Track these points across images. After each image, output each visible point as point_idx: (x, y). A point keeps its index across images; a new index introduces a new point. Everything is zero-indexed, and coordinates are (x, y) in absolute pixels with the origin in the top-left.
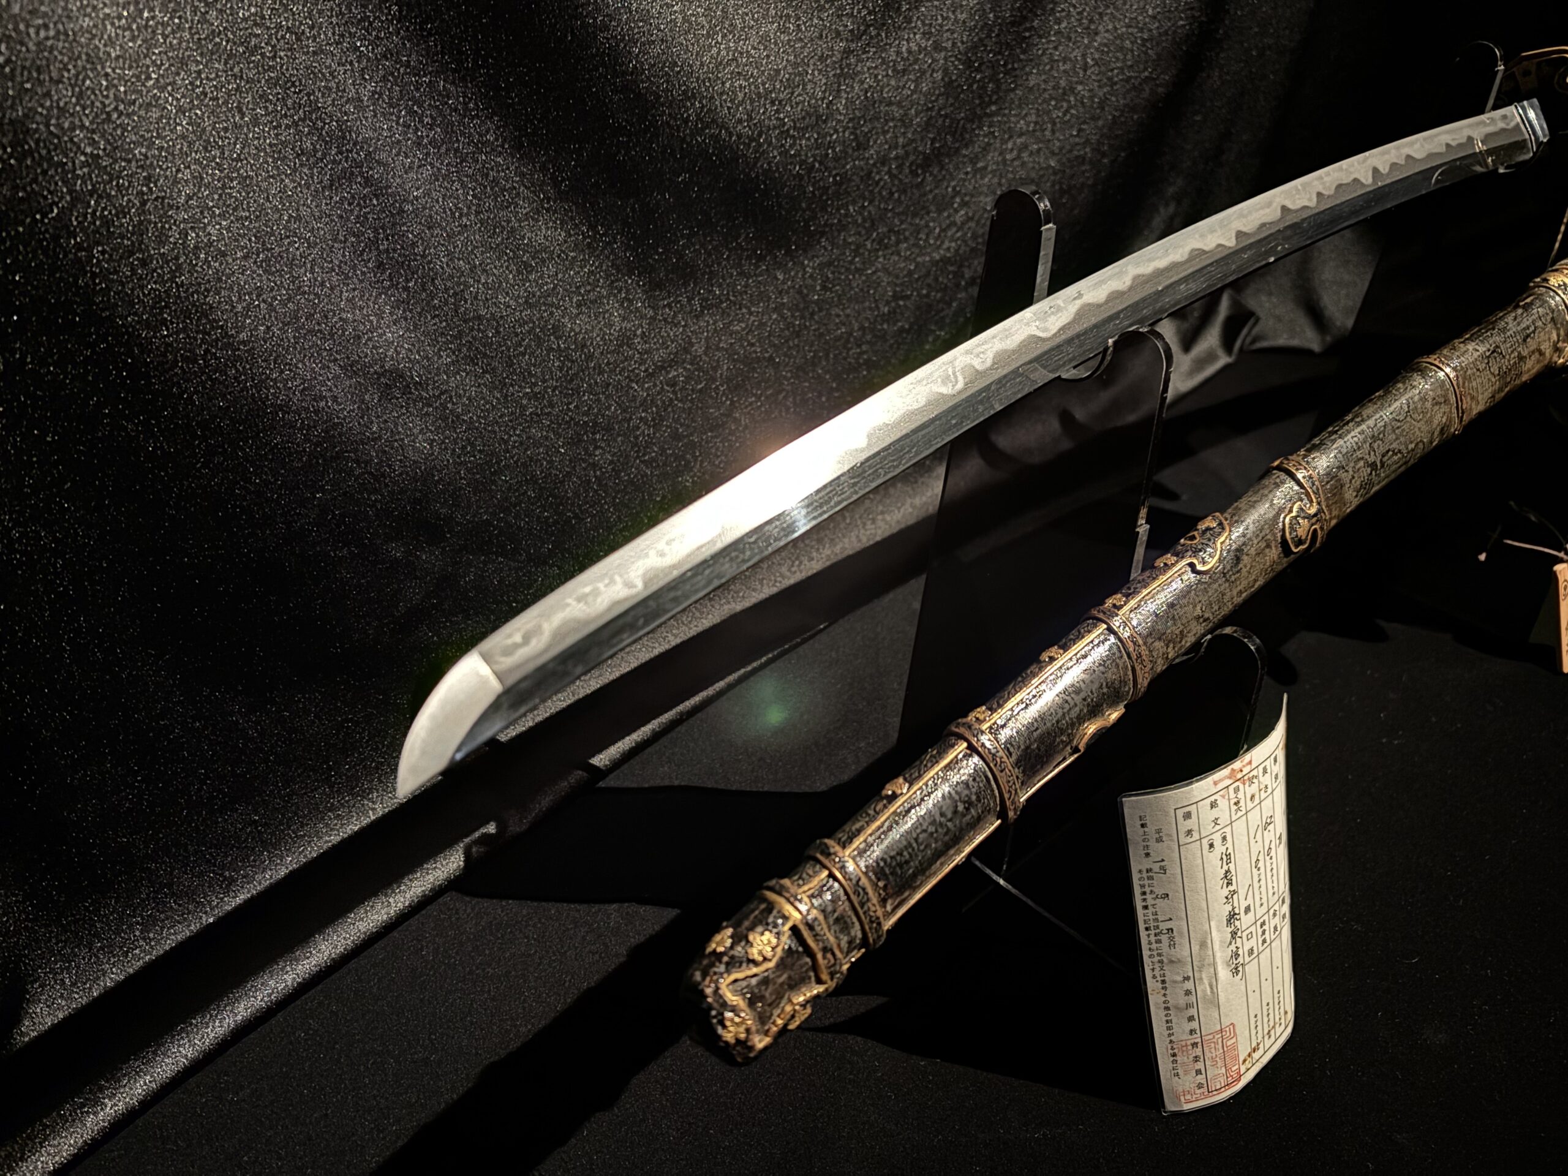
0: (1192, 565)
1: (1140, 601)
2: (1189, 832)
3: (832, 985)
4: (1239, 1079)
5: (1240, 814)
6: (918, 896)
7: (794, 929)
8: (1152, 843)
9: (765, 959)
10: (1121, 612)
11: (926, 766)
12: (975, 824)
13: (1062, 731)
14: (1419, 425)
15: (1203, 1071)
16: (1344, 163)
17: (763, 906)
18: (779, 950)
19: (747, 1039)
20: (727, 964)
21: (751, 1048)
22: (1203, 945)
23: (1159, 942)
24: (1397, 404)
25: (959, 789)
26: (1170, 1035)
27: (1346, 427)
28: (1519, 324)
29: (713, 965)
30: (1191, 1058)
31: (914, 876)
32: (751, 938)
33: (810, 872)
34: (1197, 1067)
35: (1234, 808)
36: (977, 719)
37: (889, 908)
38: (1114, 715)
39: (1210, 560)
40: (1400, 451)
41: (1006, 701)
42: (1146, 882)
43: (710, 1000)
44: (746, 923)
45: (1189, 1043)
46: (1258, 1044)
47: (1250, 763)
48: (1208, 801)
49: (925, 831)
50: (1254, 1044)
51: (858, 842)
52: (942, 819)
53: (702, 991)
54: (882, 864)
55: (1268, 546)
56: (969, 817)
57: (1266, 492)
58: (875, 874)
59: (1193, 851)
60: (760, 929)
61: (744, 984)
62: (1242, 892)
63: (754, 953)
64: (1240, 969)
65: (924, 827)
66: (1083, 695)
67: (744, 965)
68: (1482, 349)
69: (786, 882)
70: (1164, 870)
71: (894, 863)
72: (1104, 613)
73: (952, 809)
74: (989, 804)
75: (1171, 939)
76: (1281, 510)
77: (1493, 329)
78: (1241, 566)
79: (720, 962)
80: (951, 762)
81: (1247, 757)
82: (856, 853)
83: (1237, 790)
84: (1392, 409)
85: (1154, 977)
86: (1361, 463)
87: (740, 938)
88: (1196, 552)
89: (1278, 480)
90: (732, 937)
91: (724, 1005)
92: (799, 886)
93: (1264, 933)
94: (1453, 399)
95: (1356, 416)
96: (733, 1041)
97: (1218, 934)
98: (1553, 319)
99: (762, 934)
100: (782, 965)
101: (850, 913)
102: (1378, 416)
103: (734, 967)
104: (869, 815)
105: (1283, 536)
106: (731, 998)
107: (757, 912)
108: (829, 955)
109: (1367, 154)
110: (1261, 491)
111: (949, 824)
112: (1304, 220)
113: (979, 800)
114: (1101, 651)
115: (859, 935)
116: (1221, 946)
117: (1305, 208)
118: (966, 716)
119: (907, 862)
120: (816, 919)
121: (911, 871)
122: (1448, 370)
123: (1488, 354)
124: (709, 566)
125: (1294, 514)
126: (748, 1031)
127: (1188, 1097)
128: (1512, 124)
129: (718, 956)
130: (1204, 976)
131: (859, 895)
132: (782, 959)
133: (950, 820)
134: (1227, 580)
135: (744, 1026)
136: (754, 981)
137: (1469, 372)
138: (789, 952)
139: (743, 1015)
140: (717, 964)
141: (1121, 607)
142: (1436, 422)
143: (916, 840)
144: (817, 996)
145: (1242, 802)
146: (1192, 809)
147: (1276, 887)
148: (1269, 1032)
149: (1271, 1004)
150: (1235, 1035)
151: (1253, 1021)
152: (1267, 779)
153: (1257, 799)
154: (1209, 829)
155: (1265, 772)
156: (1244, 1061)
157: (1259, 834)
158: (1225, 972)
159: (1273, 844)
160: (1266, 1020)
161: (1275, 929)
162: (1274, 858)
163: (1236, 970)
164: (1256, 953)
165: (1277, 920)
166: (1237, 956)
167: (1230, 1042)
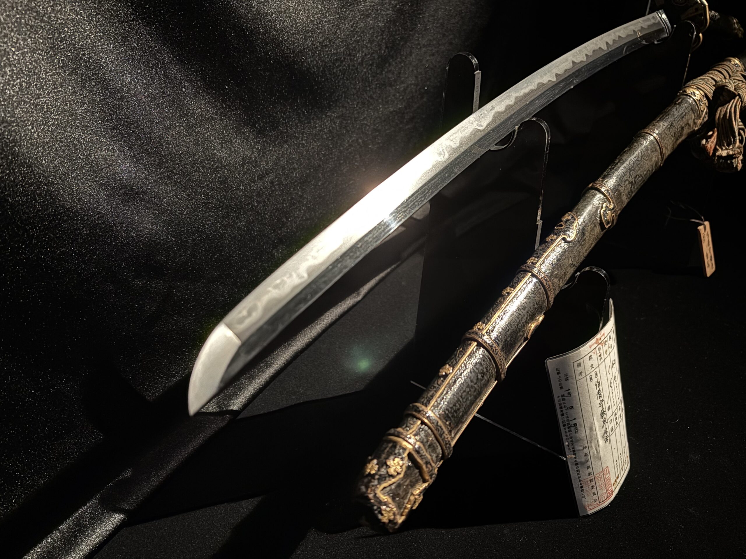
0: (564, 239)
1: (544, 259)
2: (581, 373)
3: (431, 481)
4: (612, 494)
5: (602, 361)
6: (465, 426)
7: (410, 456)
8: (563, 382)
9: (398, 474)
10: (537, 266)
11: (458, 357)
12: (486, 385)
13: (520, 330)
14: (647, 162)
15: (596, 493)
16: (594, 40)
17: (390, 445)
18: (404, 467)
19: (394, 519)
20: (378, 479)
21: (396, 524)
22: (591, 429)
23: (570, 431)
24: (636, 153)
25: (477, 366)
26: (579, 477)
27: (617, 166)
28: (679, 112)
29: (370, 482)
30: (590, 487)
31: (463, 416)
32: (388, 463)
33: (412, 422)
34: (593, 491)
35: (599, 358)
36: (479, 329)
37: (453, 435)
38: (541, 319)
39: (572, 234)
40: (641, 176)
41: (491, 318)
42: (562, 402)
43: (372, 501)
44: (383, 456)
45: (588, 480)
46: (618, 475)
47: (604, 335)
48: (588, 357)
49: (464, 391)
50: (617, 475)
51: (432, 403)
52: (472, 384)
53: (368, 497)
54: (447, 412)
55: (595, 226)
56: (484, 381)
57: (589, 200)
58: (445, 418)
59: (582, 382)
60: (392, 457)
61: (388, 489)
62: (606, 400)
63: (392, 471)
64: (608, 438)
65: (464, 389)
66: (527, 310)
67: (387, 479)
68: (666, 124)
69: (400, 429)
70: (570, 394)
71: (453, 411)
72: (529, 267)
73: (476, 378)
74: (492, 372)
75: (576, 429)
76: (597, 208)
77: (669, 115)
78: (585, 237)
79: (374, 479)
80: (471, 353)
81: (602, 332)
82: (433, 408)
83: (600, 349)
84: (635, 155)
85: (569, 449)
86: (627, 182)
87: (383, 464)
88: (565, 233)
89: (593, 194)
90: (377, 464)
91: (381, 503)
92: (407, 430)
93: (616, 419)
94: (658, 149)
95: (620, 160)
96: (387, 521)
97: (597, 424)
98: (692, 109)
99: (394, 460)
100: (406, 475)
101: (435, 441)
102: (630, 159)
103: (382, 480)
104: (435, 387)
105: (601, 220)
106: (384, 498)
107: (388, 449)
108: (429, 466)
109: (602, 35)
110: (587, 200)
111: (476, 386)
112: (582, 68)
113: (487, 371)
114: (530, 287)
115: (441, 451)
116: (599, 429)
117: (582, 61)
118: (472, 328)
119: (459, 409)
120: (419, 447)
121: (461, 414)
122: (655, 135)
123: (669, 126)
124: (340, 262)
125: (604, 209)
126: (394, 514)
127: (590, 507)
128: (657, 21)
129: (373, 476)
130: (593, 445)
131: (439, 430)
132: (406, 472)
133: (476, 384)
134: (581, 245)
135: (392, 512)
136: (393, 487)
137: (663, 136)
138: (408, 467)
139: (390, 506)
140: (373, 480)
141: (536, 263)
142: (653, 160)
143: (461, 396)
144: (425, 489)
145: (602, 355)
146: (581, 361)
147: (619, 395)
148: (622, 468)
149: (622, 454)
150: (609, 472)
151: (616, 464)
152: (611, 341)
153: (608, 352)
154: (589, 371)
155: (610, 338)
156: (614, 484)
157: (610, 370)
158: (602, 441)
159: (616, 374)
160: (620, 462)
161: (620, 416)
162: (617, 380)
163: (606, 439)
164: (614, 430)
165: (621, 411)
166: (607, 432)
167: (607, 476)
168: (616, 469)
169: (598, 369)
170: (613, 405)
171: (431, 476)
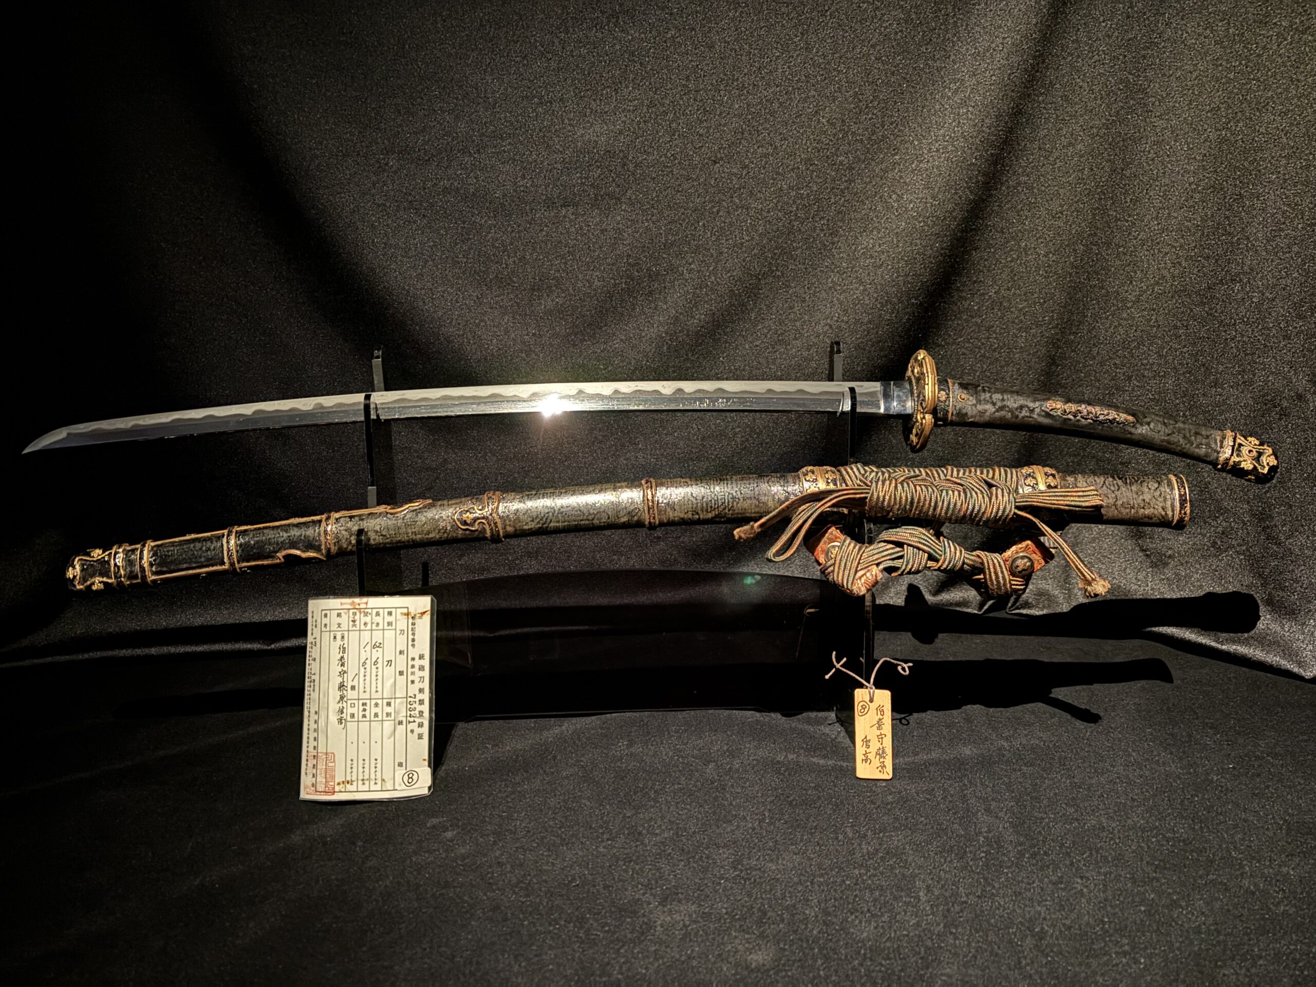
0: (385, 509)
3: (114, 581)
4: (334, 793)
5: (355, 628)
15: (315, 776)
22: (324, 694)
26: (308, 747)
34: (314, 772)
38: (311, 554)
39: (397, 509)
45: (313, 754)
46: (352, 781)
47: (366, 603)
51: (158, 543)
58: (153, 553)
62: (351, 675)
64: (343, 721)
81: (364, 599)
83: (355, 614)
93: (364, 710)
94: (645, 509)
97: (332, 692)
105: (452, 517)
106: (76, 564)
116: (334, 700)
120: (118, 553)
125: (464, 510)
127: (308, 790)
130: (322, 714)
132: (101, 561)
138: (105, 561)
145: (357, 623)
146: (328, 612)
147: (380, 689)
148: (363, 780)
149: (367, 762)
150: (334, 761)
151: (349, 762)
152: (379, 619)
153: (369, 627)
154: (334, 627)
155: (378, 614)
156: (339, 784)
157: (368, 648)
158: (333, 718)
159: (380, 661)
160: (361, 770)
161: (376, 715)
162: (380, 670)
163: (340, 721)
164: (356, 719)
165: (378, 710)
166: (342, 712)
167: (330, 764)
168: (349, 770)
169: (346, 633)
170: (362, 690)
171: (116, 577)
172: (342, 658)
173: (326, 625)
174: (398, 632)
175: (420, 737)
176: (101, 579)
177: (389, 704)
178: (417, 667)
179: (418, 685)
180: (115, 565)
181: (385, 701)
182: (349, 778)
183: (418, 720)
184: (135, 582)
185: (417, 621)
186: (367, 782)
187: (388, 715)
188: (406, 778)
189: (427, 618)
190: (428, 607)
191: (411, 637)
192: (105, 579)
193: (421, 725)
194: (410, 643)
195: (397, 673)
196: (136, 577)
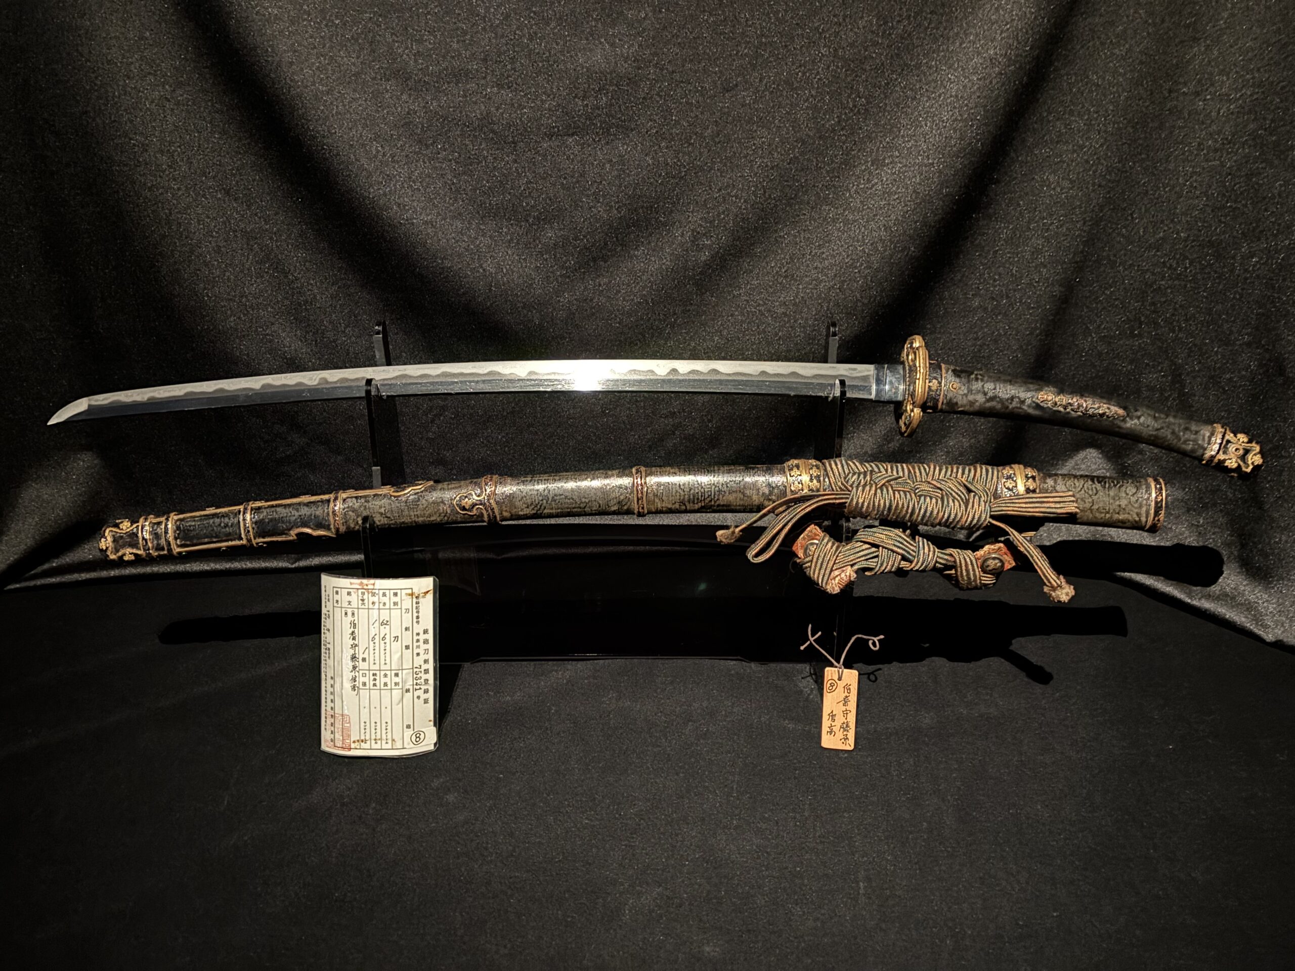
0: (390, 491)
3: (143, 553)
4: (350, 749)
5: (364, 606)
7: (138, 527)
15: (334, 734)
22: (339, 663)
23: (326, 653)
26: (326, 706)
30: (330, 723)
31: (193, 538)
34: (332, 730)
45: (330, 714)
46: (366, 740)
47: (373, 585)
55: (442, 502)
59: (338, 612)
62: (362, 648)
64: (357, 689)
71: (186, 528)
75: (329, 654)
78: (419, 503)
83: (363, 594)
86: (535, 492)
93: (375, 680)
97: (346, 662)
100: (129, 536)
101: (162, 535)
105: (452, 502)
108: (144, 541)
116: (347, 670)
120: (147, 528)
121: (192, 535)
125: (463, 495)
127: (328, 744)
130: (338, 680)
134: (407, 506)
145: (366, 601)
146: (339, 590)
147: (388, 661)
148: (375, 740)
149: (378, 724)
150: (349, 722)
151: (362, 724)
152: (386, 599)
153: (376, 606)
154: (345, 604)
155: (384, 595)
156: (354, 742)
157: (377, 624)
158: (348, 685)
159: (388, 637)
160: (373, 731)
161: (385, 684)
162: (388, 645)
163: (354, 688)
164: (368, 687)
165: (388, 680)
166: (355, 681)
167: (346, 725)
168: (362, 731)
169: (356, 611)
170: (372, 662)
171: (144, 550)
172: (353, 632)
173: (337, 601)
174: (404, 611)
175: (426, 701)
176: (131, 551)
177: (397, 675)
178: (422, 641)
179: (423, 657)
180: (143, 538)
181: (393, 672)
182: (363, 738)
183: (423, 687)
184: (162, 553)
185: (421, 600)
186: (379, 742)
187: (396, 684)
188: (414, 738)
189: (430, 597)
190: (431, 587)
191: (415, 615)
192: (135, 551)
193: (426, 691)
194: (415, 620)
195: (404, 648)
196: (163, 549)
